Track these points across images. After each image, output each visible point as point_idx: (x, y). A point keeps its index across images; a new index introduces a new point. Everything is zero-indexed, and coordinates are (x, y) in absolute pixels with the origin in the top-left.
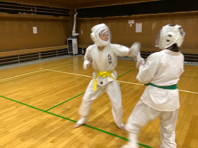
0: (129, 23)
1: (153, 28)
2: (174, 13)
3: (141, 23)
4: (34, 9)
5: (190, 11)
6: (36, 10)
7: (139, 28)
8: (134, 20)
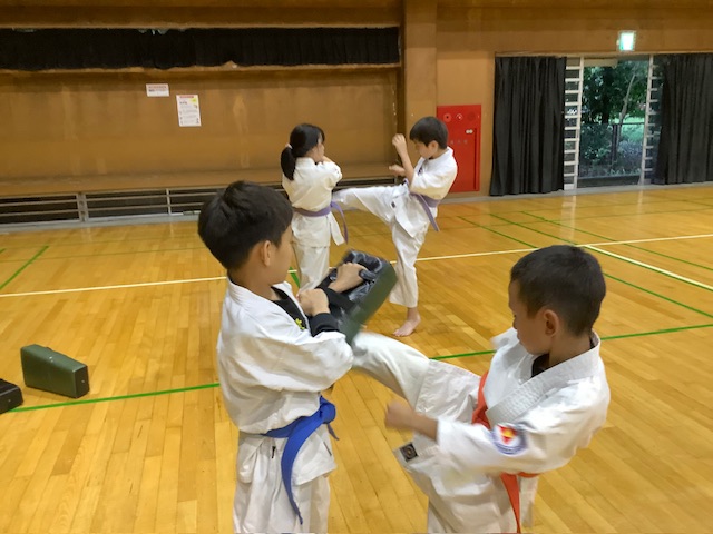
0: (149, 94)
1: (236, 111)
2: (298, 67)
3: (196, 97)
5: (340, 63)
7: (188, 111)
8: (167, 85)
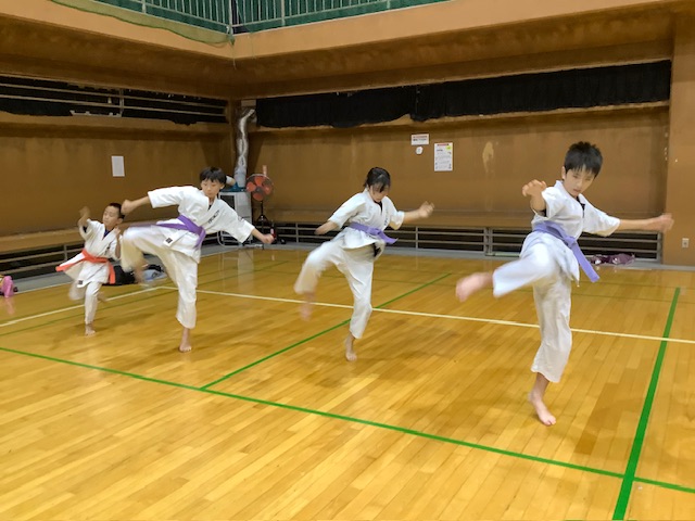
0: (413, 143)
1: (485, 156)
3: (451, 144)
4: (119, 99)
6: (122, 102)
7: (443, 158)
8: (428, 135)
